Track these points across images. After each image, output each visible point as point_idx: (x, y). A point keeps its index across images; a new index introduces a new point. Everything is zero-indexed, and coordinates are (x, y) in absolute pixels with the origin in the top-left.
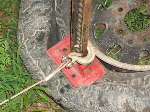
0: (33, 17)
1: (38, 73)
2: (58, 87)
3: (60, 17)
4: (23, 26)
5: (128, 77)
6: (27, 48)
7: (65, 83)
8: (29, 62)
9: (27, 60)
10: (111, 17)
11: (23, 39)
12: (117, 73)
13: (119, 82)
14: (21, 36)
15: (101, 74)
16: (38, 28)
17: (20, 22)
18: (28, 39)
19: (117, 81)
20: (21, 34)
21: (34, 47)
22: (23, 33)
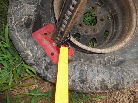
0: (23, 4)
1: (26, 52)
2: (43, 65)
3: (42, 10)
4: (13, 11)
5: (92, 57)
6: (16, 30)
7: (48, 61)
8: (18, 42)
9: (16, 41)
11: (13, 22)
12: (83, 53)
13: (85, 60)
14: (11, 19)
16: (26, 14)
17: (10, 8)
18: (18, 23)
19: (84, 59)
20: (11, 17)
21: (23, 30)
22: (13, 17)
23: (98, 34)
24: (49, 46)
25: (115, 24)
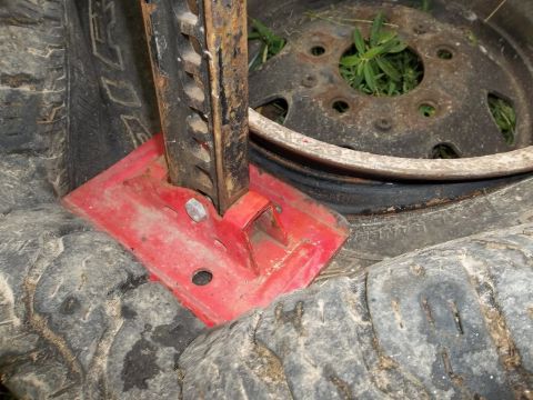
2: (106, 351)
3: (117, 74)
7: (153, 314)
10: (295, 72)
15: (328, 243)
23: (456, 121)
24: (174, 234)
25: (523, 57)
